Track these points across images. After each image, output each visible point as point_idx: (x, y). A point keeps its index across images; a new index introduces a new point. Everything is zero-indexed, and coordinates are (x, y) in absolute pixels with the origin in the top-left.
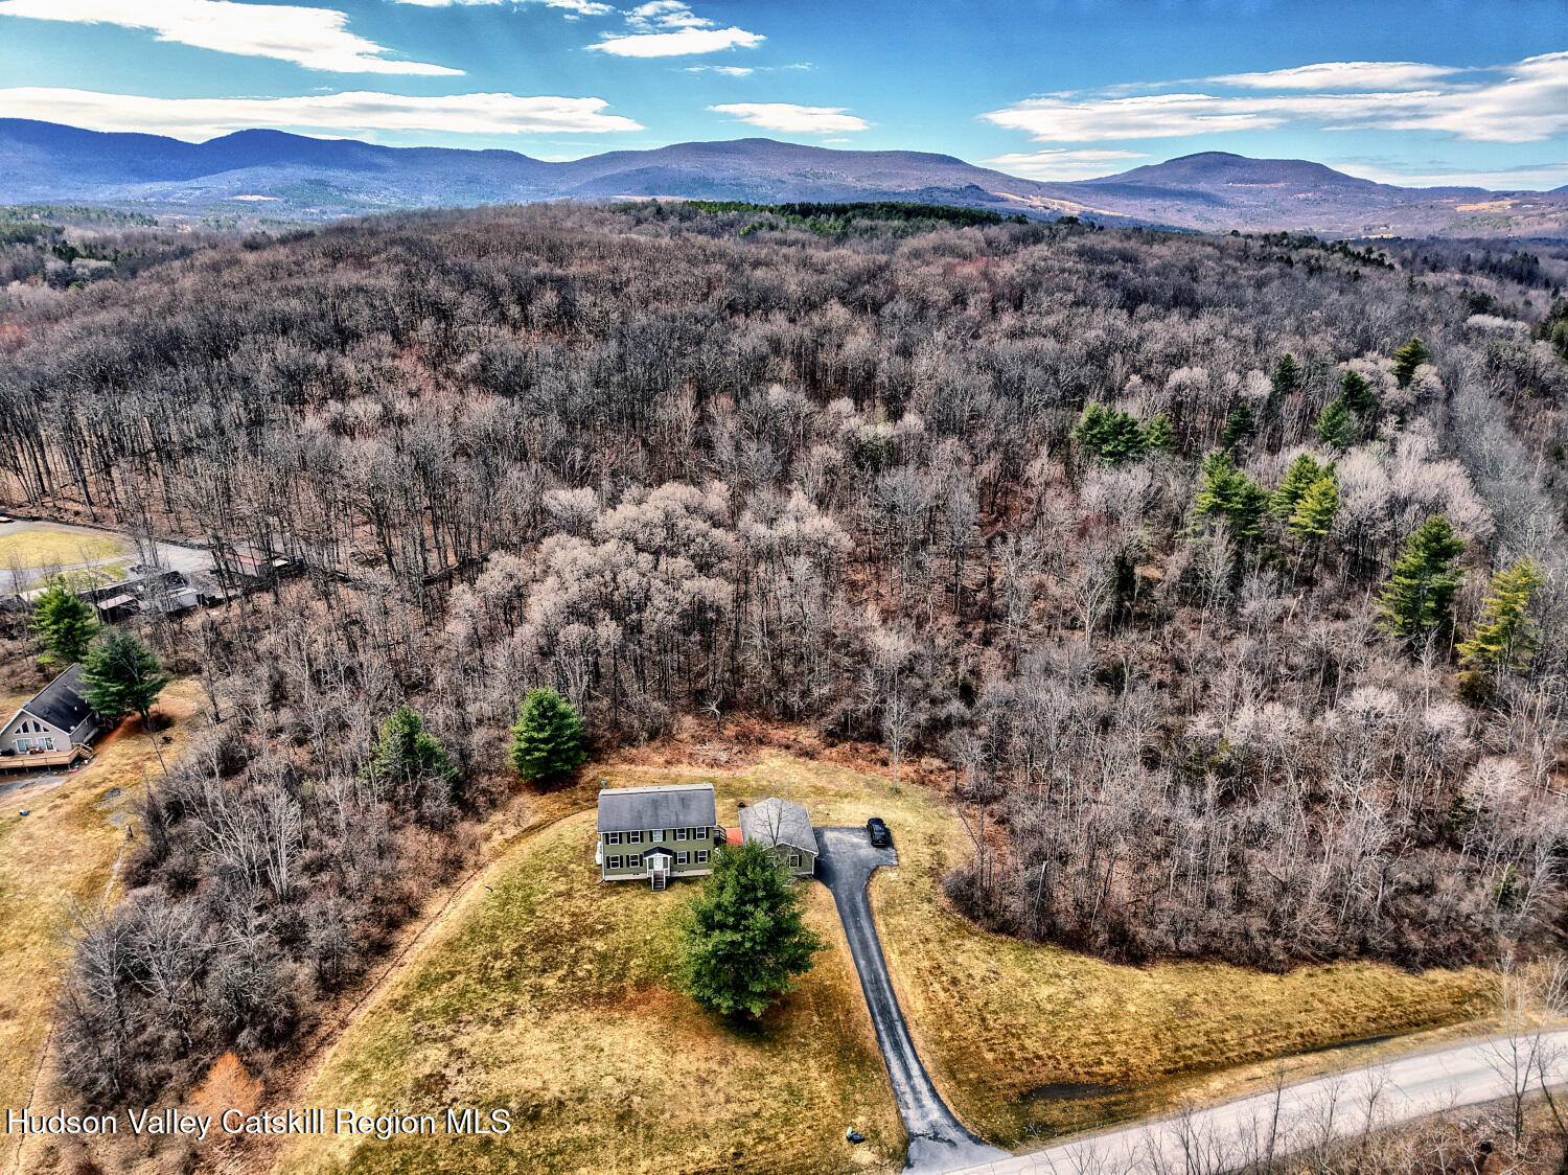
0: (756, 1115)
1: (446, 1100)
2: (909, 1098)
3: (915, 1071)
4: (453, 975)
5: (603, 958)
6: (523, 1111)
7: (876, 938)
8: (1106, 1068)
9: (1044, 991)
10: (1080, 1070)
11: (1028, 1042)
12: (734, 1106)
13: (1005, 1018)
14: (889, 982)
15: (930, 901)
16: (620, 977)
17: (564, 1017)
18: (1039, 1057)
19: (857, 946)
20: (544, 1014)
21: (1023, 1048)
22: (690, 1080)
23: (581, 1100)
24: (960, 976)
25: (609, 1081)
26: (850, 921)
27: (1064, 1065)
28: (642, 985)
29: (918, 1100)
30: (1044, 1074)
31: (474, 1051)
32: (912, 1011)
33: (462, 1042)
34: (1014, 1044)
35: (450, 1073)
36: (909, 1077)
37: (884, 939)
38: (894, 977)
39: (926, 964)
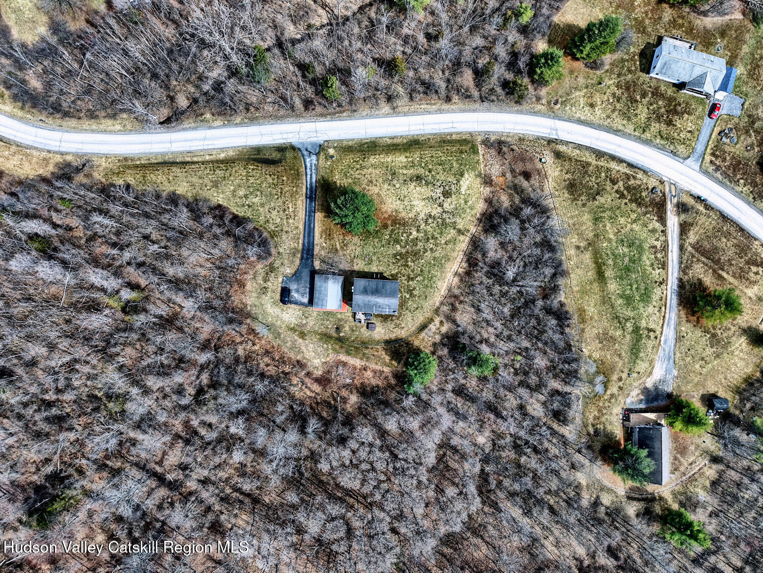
0: (357, 169)
1: (442, 187)
2: (313, 168)
3: (309, 176)
4: (446, 243)
5: (397, 241)
6: (421, 179)
7: (304, 237)
8: (252, 167)
9: (256, 200)
10: (260, 168)
11: (271, 181)
12: (363, 173)
13: (274, 192)
14: (306, 215)
15: (279, 253)
16: (392, 231)
17: (410, 215)
18: (270, 175)
19: (312, 234)
20: (415, 219)
21: (273, 179)
22: (375, 183)
23: (405, 181)
24: (281, 212)
25: (397, 186)
26: (311, 247)
27: (264, 170)
28: (385, 226)
29: (311, 166)
30: (272, 168)
31: (436, 206)
32: (302, 200)
33: (440, 210)
34: (275, 181)
35: (442, 198)
36: (311, 175)
37: (301, 236)
38: (304, 216)
39: (291, 221)
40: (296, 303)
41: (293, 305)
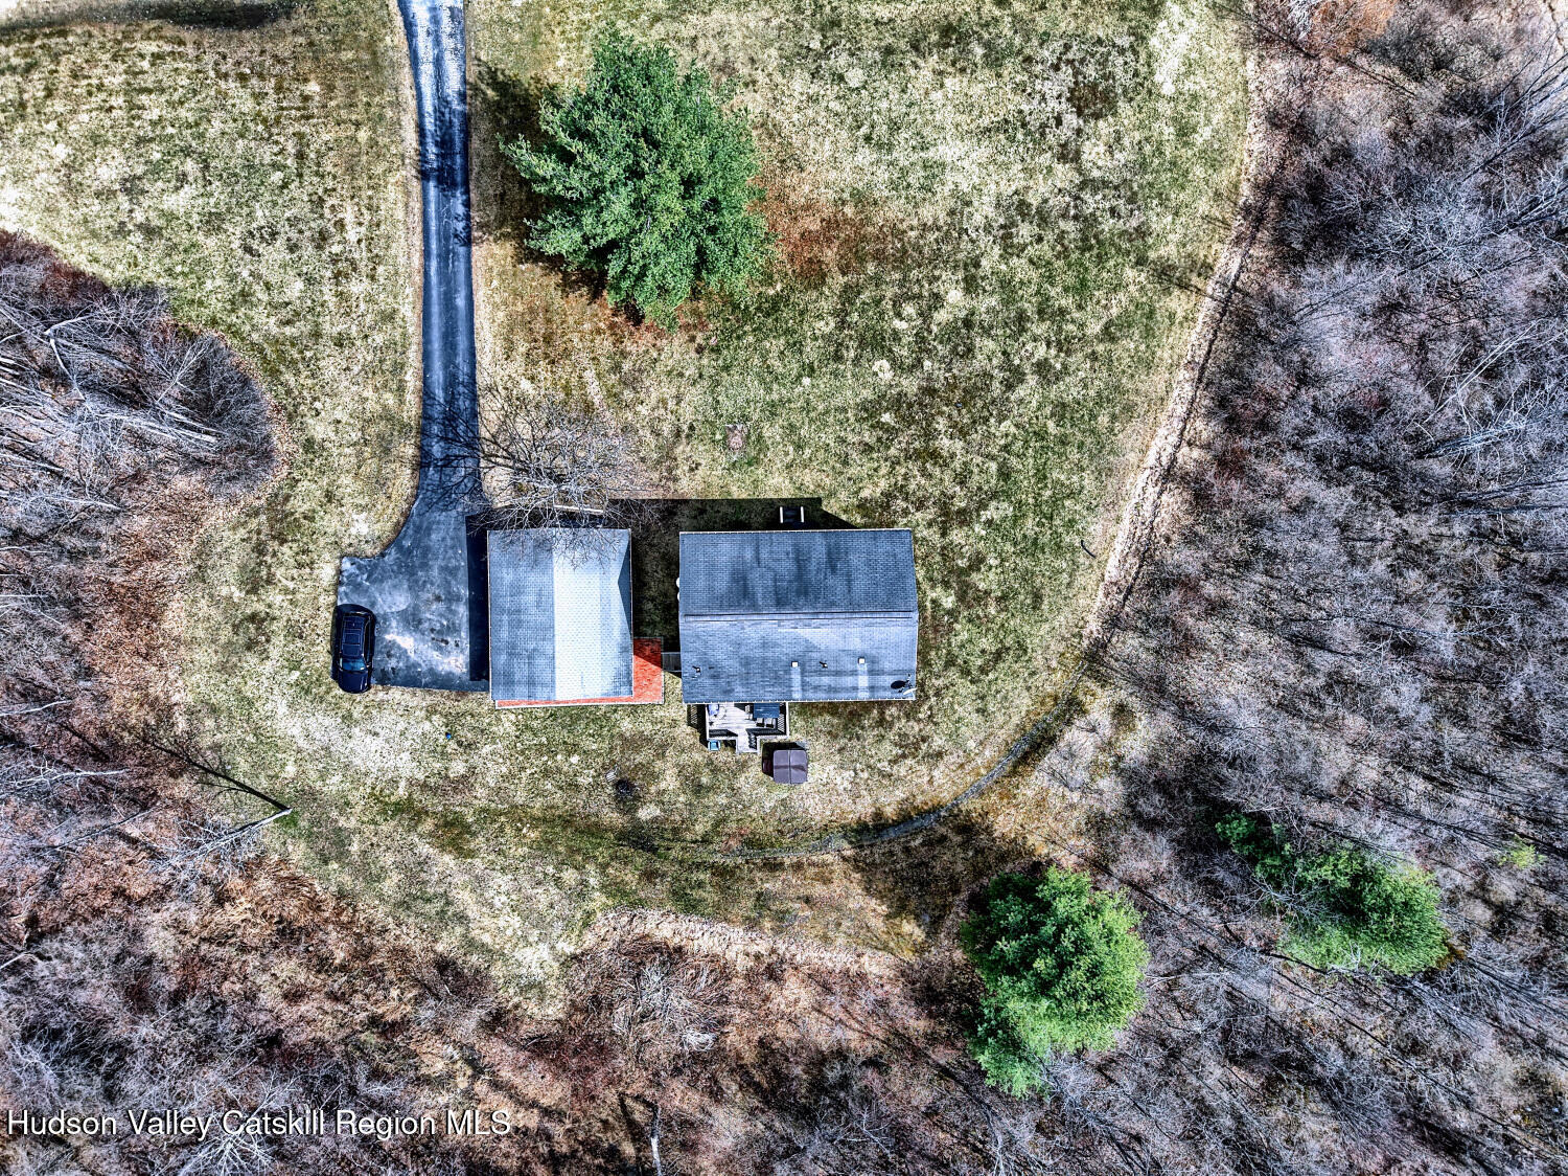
0: (657, 19)
1: (1066, 72)
2: (446, 25)
3: (427, 70)
4: (1107, 334)
5: (876, 342)
6: (964, 39)
7: (426, 356)
8: (151, 47)
9: (179, 201)
10: (190, 50)
11: (248, 106)
12: (687, 32)
13: (266, 154)
14: (426, 254)
15: (309, 446)
16: (849, 293)
17: (927, 213)
18: (242, 78)
19: (462, 343)
20: (955, 226)
21: (259, 97)
22: (744, 70)
23: (889, 51)
24: (308, 251)
25: (855, 77)
26: (463, 403)
27: (209, 59)
28: (814, 275)
29: (435, 20)
30: (247, 46)
31: (1045, 159)
32: (404, 185)
33: (1064, 174)
34: (268, 107)
35: (1071, 120)
36: (438, 62)
37: (414, 356)
38: (417, 260)
39: (357, 287)
40: (411, 679)
41: (396, 694)
